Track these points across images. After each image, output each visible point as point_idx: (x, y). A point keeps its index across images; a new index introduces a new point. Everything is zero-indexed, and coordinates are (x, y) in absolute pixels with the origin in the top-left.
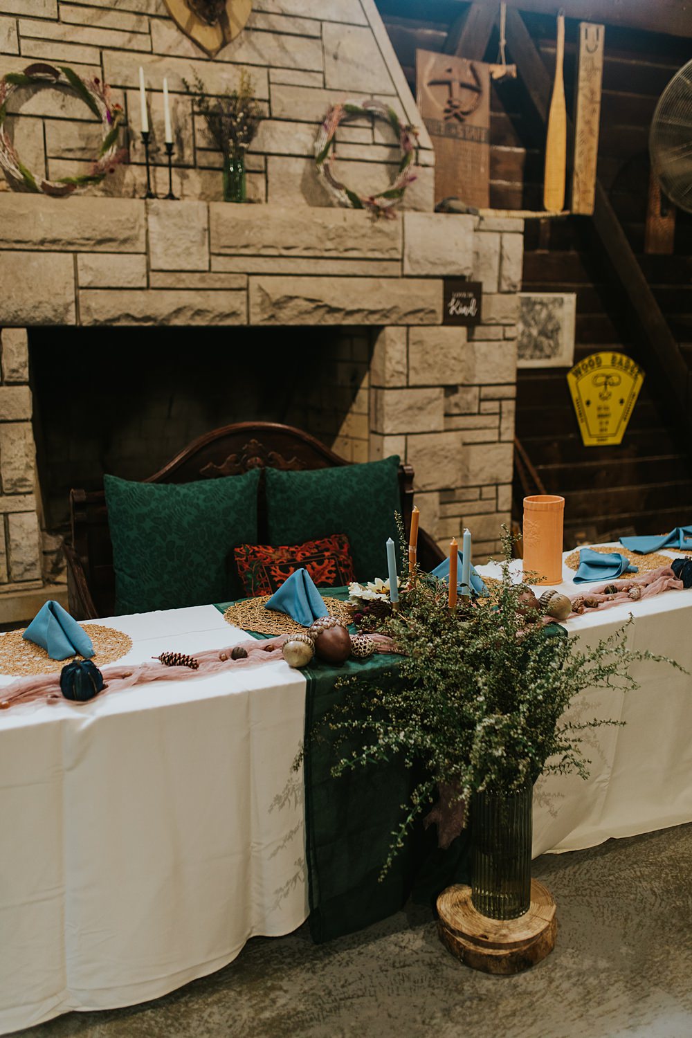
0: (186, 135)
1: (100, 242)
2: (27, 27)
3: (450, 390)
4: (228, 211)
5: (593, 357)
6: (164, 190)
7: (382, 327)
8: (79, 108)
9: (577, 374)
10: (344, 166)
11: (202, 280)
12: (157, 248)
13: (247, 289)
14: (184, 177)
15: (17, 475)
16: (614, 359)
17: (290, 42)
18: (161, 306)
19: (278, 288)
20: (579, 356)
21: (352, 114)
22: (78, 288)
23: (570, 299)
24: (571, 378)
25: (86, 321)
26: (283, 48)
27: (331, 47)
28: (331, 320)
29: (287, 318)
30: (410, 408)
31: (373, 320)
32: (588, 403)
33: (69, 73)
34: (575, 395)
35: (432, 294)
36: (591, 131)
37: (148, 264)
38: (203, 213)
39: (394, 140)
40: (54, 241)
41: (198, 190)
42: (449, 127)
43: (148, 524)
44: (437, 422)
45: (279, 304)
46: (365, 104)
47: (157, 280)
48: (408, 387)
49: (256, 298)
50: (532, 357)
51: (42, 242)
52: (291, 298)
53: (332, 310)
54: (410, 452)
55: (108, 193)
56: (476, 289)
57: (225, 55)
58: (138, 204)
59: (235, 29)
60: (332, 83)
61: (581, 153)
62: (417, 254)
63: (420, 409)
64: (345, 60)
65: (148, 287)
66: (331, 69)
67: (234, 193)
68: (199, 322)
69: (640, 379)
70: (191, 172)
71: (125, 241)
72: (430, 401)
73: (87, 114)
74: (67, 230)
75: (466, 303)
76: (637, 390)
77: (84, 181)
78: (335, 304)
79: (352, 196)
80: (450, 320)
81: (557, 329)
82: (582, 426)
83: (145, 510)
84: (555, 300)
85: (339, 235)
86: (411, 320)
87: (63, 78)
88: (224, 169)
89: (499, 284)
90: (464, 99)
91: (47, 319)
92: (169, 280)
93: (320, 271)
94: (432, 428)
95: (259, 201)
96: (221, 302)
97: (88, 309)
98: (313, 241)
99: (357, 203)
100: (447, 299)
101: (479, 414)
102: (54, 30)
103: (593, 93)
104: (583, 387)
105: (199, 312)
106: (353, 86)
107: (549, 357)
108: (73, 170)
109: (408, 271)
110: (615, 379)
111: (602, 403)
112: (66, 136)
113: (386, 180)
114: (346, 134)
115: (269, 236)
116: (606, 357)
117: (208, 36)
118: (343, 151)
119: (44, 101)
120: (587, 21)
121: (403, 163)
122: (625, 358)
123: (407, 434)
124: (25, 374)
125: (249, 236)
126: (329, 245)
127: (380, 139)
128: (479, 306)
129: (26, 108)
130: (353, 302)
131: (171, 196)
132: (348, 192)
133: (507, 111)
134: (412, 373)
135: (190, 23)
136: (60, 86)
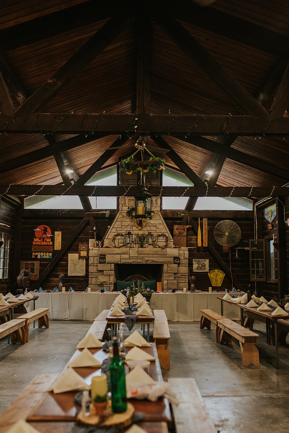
0: (136, 240)
1: (123, 253)
2: (118, 229)
3: (175, 274)
4: (140, 249)
5: (213, 270)
6: (133, 247)
7: (163, 264)
8: (123, 238)
9: (210, 273)
10: (159, 242)
11: (137, 258)
12: (131, 254)
13: (143, 259)
14: (136, 245)
15: (111, 282)
16: (218, 271)
17: (151, 227)
18: (131, 261)
19: (147, 259)
20: (210, 270)
21: (159, 236)
22: (120, 259)
23: (207, 261)
24: (208, 274)
25: (121, 263)
26: (150, 228)
27: (157, 227)
28: (155, 263)
29: (148, 263)
30: (168, 276)
31: (162, 263)
32: (213, 278)
33: (121, 234)
34: (210, 277)
35: (172, 260)
36: (206, 234)
37: (129, 256)
38: (137, 250)
39: (166, 238)
40: (118, 253)
41: (137, 246)
42: (179, 235)
43: (121, 286)
44: (173, 278)
45: (147, 261)
46: (161, 234)
47: (130, 258)
48: (168, 273)
49: (144, 260)
50: (200, 270)
51: (117, 254)
52: (149, 260)
53: (155, 262)
54: (168, 283)
55: (126, 247)
56: (179, 259)
57: (142, 230)
58: (128, 249)
59: (143, 227)
60: (157, 232)
61: (204, 237)
62: (169, 254)
63: (170, 276)
64: (159, 229)
65: (129, 259)
66: (157, 230)
67: (142, 247)
68: (136, 263)
69: (224, 275)
70: (137, 244)
71: (127, 253)
72: (172, 275)
73: (124, 238)
74: (119, 252)
75: (177, 261)
76: (224, 277)
77: (122, 246)
78: (155, 261)
79: (159, 246)
80: (175, 263)
81: (205, 265)
82: (212, 283)
83: (121, 284)
84: (204, 260)
85: (156, 251)
86: (168, 263)
87: (121, 235)
88: (141, 244)
89: (184, 258)
90: (182, 231)
91: (116, 263)
92: (132, 258)
93: (154, 256)
94: (172, 279)
95: (146, 248)
96: (139, 261)
97: (122, 261)
98: (152, 252)
99: (159, 247)
100: (174, 260)
101: (181, 278)
102: (121, 229)
103: (206, 228)
104: (211, 275)
105: (136, 262)
106: (160, 232)
107: (204, 270)
108: (121, 245)
109: (167, 256)
110: (219, 275)
111: (216, 279)
112: (121, 241)
113: (165, 244)
114: (159, 238)
115: (146, 252)
116: (216, 270)
117: (140, 228)
118: (158, 240)
119: (119, 237)
120: (204, 218)
121: (167, 241)
122: (220, 271)
123: (168, 280)
124: (113, 269)
125: (143, 252)
126: (155, 253)
127: (164, 238)
128: (180, 261)
129: (116, 238)
130: (158, 261)
131: (133, 248)
132: (158, 246)
133: (193, 231)
134: (168, 271)
135: (137, 227)
136: (120, 235)
